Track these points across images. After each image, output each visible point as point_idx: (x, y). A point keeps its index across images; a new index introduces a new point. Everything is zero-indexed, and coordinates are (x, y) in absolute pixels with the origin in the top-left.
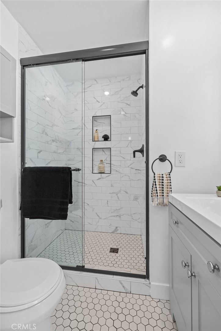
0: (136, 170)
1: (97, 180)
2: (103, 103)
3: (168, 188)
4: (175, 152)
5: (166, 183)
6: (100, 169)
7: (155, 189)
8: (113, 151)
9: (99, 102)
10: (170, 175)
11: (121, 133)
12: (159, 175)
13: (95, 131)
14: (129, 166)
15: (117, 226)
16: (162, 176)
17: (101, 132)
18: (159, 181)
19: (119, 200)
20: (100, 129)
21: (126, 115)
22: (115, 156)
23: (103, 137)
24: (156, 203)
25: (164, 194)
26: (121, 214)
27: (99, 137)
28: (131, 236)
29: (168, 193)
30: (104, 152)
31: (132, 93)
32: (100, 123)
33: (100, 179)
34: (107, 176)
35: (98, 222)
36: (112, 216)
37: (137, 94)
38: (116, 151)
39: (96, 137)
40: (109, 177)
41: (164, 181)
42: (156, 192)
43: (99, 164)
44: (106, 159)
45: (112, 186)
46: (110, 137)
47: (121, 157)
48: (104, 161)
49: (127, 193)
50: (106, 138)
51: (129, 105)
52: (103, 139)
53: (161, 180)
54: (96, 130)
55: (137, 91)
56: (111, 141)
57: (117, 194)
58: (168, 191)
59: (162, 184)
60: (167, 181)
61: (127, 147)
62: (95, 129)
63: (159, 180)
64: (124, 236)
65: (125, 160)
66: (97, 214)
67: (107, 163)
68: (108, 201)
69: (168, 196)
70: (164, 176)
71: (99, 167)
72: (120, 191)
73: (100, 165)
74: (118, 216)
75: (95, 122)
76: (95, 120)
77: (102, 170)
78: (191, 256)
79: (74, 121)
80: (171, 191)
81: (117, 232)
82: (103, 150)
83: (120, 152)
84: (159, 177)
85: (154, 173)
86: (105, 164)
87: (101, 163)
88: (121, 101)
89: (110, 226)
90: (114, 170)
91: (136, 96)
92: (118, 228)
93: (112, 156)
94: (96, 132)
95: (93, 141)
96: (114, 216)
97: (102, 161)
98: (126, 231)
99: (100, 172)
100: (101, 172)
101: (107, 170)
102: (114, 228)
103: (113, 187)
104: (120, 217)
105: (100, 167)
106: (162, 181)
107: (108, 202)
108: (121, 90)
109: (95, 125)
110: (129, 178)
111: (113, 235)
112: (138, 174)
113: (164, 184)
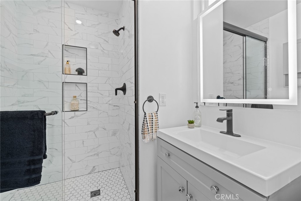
0: (114, 106)
1: (69, 119)
2: (77, 33)
3: (156, 125)
4: (159, 94)
5: (155, 121)
6: (73, 106)
7: (147, 127)
8: (90, 87)
9: (72, 30)
10: (157, 113)
11: (99, 69)
12: (149, 114)
13: (65, 63)
14: (108, 103)
15: (94, 166)
16: (152, 115)
17: (73, 65)
18: (149, 120)
19: (97, 138)
20: (72, 60)
21: (104, 51)
22: (92, 92)
23: (76, 71)
24: (148, 139)
25: (153, 131)
26: (99, 152)
27: (71, 70)
28: (110, 171)
29: (156, 130)
30: (78, 86)
31: (113, 32)
32: (72, 53)
33: (74, 117)
34: (83, 114)
35: (71, 166)
36: (89, 156)
37: (119, 34)
38: (93, 87)
39: (68, 70)
40: (85, 114)
41: (153, 120)
42: (148, 130)
43: (72, 100)
44: (80, 95)
45: (88, 124)
46: (85, 71)
47: (99, 93)
48: (78, 97)
49: (105, 129)
50: (80, 72)
51: (107, 42)
52: (77, 73)
53: (151, 118)
54: (68, 61)
55: (118, 31)
56: (87, 75)
57: (94, 132)
58: (156, 127)
59: (152, 122)
60: (156, 119)
61: (105, 83)
62: (65, 60)
63: (150, 118)
64: (103, 173)
65: (103, 96)
66: (69, 158)
67: (81, 100)
68: (84, 140)
69: (156, 132)
70: (153, 115)
71: (72, 105)
72: (97, 129)
73: (73, 102)
74: (96, 155)
75: (66, 52)
76: (65, 50)
77: (76, 107)
78: (187, 181)
79: (32, 45)
80: (158, 127)
81: (94, 171)
82: (76, 85)
83: (98, 88)
84: (150, 116)
85: (145, 113)
86: (79, 100)
87: (74, 100)
88: (99, 35)
89: (86, 167)
90: (91, 107)
91: (118, 36)
92: (95, 167)
93: (89, 92)
94: (67, 64)
95: (63, 74)
96: (91, 156)
97: (76, 97)
98: (104, 168)
99: (73, 110)
100: (75, 110)
101: (82, 107)
102: (91, 168)
103: (90, 125)
104: (98, 155)
105: (74, 104)
106: (152, 120)
107: (83, 142)
108: (99, 24)
109: (66, 56)
110: (108, 115)
111: (90, 176)
112: (116, 110)
113: (153, 122)
